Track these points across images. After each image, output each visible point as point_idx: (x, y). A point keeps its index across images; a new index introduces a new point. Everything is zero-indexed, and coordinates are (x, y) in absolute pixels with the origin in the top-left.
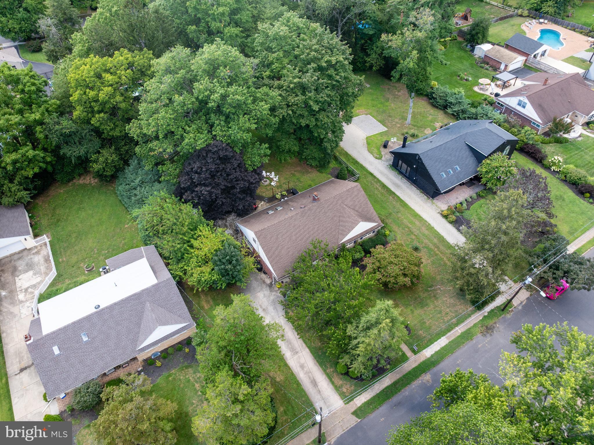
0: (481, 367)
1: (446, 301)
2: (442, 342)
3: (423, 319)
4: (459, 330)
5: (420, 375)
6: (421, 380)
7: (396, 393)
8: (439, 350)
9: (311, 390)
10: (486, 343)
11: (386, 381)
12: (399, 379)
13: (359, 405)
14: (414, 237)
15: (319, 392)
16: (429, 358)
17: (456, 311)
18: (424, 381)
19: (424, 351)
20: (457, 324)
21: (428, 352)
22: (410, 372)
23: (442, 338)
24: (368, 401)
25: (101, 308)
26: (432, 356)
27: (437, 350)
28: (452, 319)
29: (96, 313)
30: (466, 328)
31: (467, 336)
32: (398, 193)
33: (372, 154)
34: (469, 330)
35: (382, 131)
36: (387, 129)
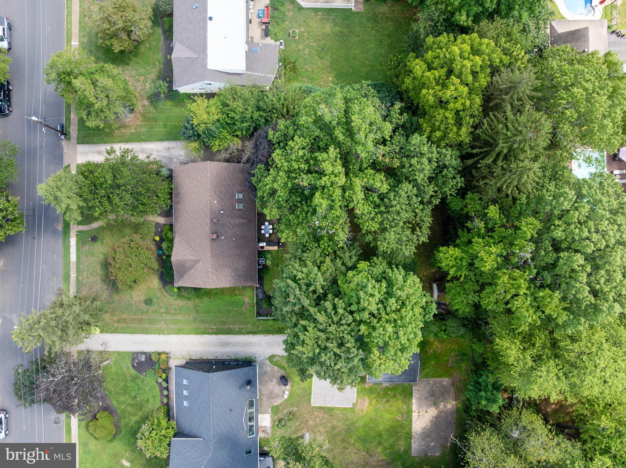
1: (96, 286)
2: (73, 257)
4: (73, 275)
8: (69, 250)
9: (97, 148)
14: (162, 310)
15: (93, 152)
16: (69, 238)
17: (85, 286)
19: (75, 239)
20: (77, 277)
21: (73, 241)
25: (208, 20)
26: (69, 242)
27: (71, 248)
28: (82, 277)
30: (71, 281)
31: (67, 277)
32: (213, 338)
33: (281, 356)
34: (69, 283)
35: (312, 396)
36: (312, 405)
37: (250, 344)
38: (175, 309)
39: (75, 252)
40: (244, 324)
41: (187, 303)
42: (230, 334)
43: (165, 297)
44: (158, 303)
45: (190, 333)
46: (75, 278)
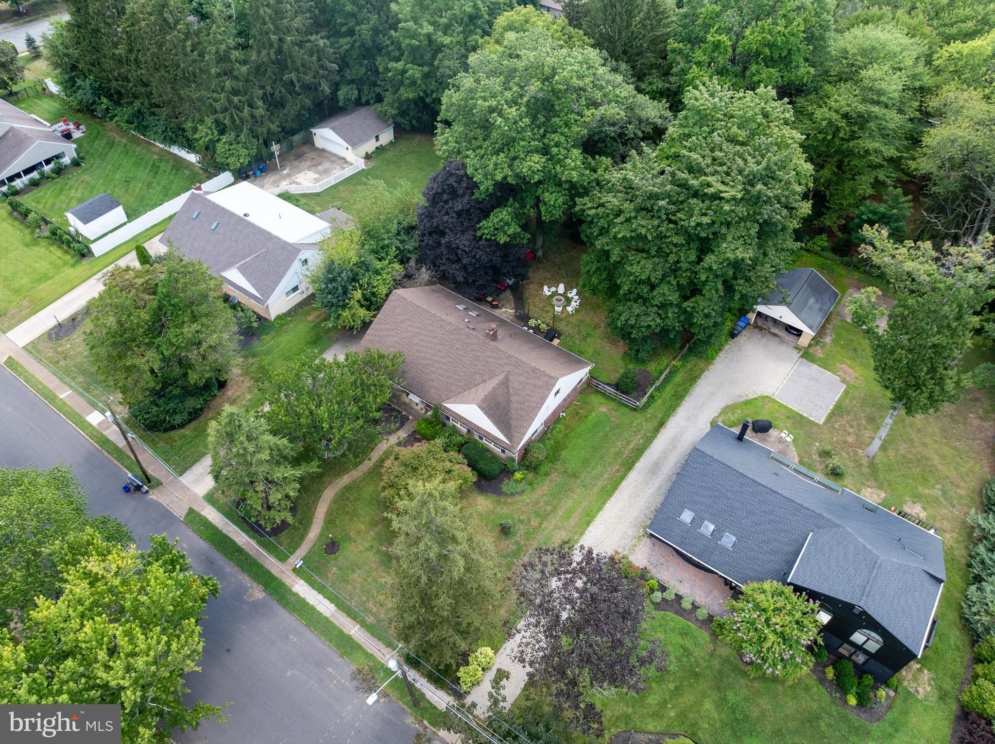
0: (289, 674)
2: (325, 607)
3: (359, 568)
4: (354, 631)
5: (259, 583)
6: (252, 587)
7: (226, 555)
8: (308, 604)
10: (338, 681)
11: (241, 538)
12: (247, 553)
13: (203, 513)
14: (535, 523)
16: (291, 590)
18: (250, 591)
19: (302, 582)
20: (364, 625)
21: (301, 588)
22: (262, 566)
23: (333, 605)
24: (210, 522)
25: (246, 218)
26: (296, 595)
27: (308, 601)
28: (373, 615)
29: (239, 217)
31: (347, 645)
32: (634, 477)
33: (720, 414)
34: (359, 647)
35: (805, 415)
36: (821, 423)
37: (675, 439)
38: (547, 503)
39: (320, 597)
40: (640, 431)
41: (551, 481)
42: (643, 452)
43: (515, 503)
44: (519, 520)
45: (604, 503)
46: (363, 629)
